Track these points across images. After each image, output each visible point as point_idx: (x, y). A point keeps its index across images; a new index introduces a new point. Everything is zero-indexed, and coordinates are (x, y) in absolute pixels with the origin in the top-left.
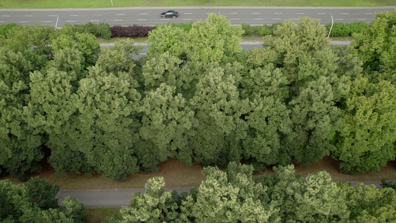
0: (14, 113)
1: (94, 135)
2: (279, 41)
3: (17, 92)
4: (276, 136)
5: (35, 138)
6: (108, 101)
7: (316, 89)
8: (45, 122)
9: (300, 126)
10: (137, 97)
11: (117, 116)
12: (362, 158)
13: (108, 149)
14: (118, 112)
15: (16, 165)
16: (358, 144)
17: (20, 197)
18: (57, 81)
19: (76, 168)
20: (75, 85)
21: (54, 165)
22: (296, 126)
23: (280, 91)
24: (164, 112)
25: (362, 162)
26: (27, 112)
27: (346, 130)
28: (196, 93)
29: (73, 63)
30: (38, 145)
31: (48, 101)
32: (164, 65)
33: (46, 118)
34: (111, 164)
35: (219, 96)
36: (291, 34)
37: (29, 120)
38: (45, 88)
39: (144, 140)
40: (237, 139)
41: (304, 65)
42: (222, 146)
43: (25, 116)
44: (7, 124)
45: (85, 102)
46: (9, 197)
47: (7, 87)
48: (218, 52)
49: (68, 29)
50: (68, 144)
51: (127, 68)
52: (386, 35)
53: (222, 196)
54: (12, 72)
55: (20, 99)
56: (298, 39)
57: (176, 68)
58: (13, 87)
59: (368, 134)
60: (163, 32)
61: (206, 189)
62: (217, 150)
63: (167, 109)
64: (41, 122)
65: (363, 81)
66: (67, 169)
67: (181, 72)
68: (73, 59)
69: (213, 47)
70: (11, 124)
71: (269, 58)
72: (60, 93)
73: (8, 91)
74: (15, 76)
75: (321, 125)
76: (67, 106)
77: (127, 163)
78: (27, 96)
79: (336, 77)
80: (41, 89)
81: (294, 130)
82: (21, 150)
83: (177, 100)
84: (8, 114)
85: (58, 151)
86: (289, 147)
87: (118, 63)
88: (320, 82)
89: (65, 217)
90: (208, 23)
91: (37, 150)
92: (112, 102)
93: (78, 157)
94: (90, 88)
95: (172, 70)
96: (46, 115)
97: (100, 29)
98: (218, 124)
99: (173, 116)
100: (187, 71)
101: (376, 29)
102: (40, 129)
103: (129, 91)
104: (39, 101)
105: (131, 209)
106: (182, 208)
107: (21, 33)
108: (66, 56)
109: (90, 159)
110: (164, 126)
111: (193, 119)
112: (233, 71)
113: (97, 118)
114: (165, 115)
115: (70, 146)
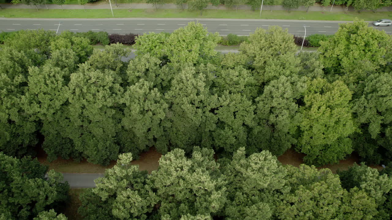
0: (13, 102)
1: (81, 124)
2: (249, 46)
3: (17, 84)
4: (242, 129)
5: (30, 124)
6: (94, 93)
7: (277, 87)
8: (39, 110)
9: (264, 120)
10: (119, 91)
11: (101, 106)
12: (322, 152)
13: (94, 136)
14: (102, 103)
15: (14, 148)
16: (316, 137)
17: (12, 167)
18: (51, 75)
19: (66, 154)
20: (67, 79)
21: (46, 150)
22: (261, 121)
23: (249, 90)
24: (141, 104)
25: (323, 156)
26: (24, 100)
27: (304, 124)
28: (171, 88)
29: (67, 61)
30: (33, 131)
31: (43, 91)
32: (145, 65)
33: (40, 106)
34: (95, 149)
35: (190, 91)
36: (261, 40)
37: (25, 107)
38: (40, 80)
39: (126, 131)
40: (207, 130)
41: (269, 67)
42: (194, 137)
43: (23, 104)
44: (7, 110)
45: (74, 93)
46: (2, 166)
47: (9, 79)
48: (193, 54)
49: (66, 34)
50: (59, 131)
51: (114, 68)
52: (347, 43)
53: (176, 167)
54: (14, 68)
55: (20, 90)
56: (267, 44)
57: (155, 68)
58: (14, 80)
59: (324, 128)
60: (147, 37)
61: (164, 161)
62: (190, 141)
63: (145, 101)
64: (35, 109)
65: (320, 81)
66: (58, 154)
67: (160, 71)
68: (67, 58)
69: (190, 51)
70: (10, 110)
71: (241, 62)
72: (53, 85)
73: (10, 83)
74: (17, 72)
75: (280, 118)
76: (59, 96)
77: (110, 150)
78: (26, 88)
79: (297, 78)
80: (37, 81)
81: (259, 124)
82: (18, 135)
83: (153, 94)
84: (8, 102)
85: (51, 137)
86: (256, 140)
87: (106, 62)
88: (280, 81)
89: (48, 186)
90: (186, 29)
91: (32, 136)
92: (97, 93)
93: (68, 144)
94: (78, 81)
95: (152, 69)
96: (41, 104)
97: (99, 37)
98: (189, 116)
99: (149, 108)
100: (166, 71)
101: (338, 38)
102: (35, 116)
103: (112, 85)
104: (35, 92)
105: (102, 179)
106: (147, 180)
107: (25, 36)
108: (62, 55)
109: (78, 145)
110: (141, 116)
111: (167, 110)
112: (206, 71)
113: (83, 107)
114: (142, 106)
115: (61, 133)
